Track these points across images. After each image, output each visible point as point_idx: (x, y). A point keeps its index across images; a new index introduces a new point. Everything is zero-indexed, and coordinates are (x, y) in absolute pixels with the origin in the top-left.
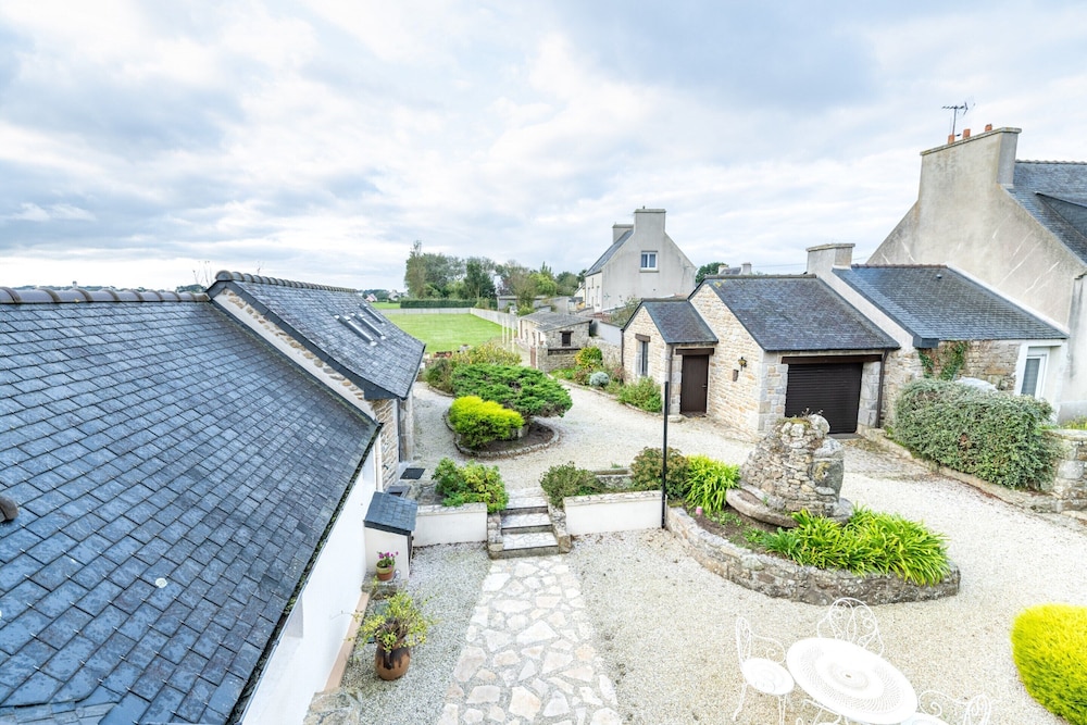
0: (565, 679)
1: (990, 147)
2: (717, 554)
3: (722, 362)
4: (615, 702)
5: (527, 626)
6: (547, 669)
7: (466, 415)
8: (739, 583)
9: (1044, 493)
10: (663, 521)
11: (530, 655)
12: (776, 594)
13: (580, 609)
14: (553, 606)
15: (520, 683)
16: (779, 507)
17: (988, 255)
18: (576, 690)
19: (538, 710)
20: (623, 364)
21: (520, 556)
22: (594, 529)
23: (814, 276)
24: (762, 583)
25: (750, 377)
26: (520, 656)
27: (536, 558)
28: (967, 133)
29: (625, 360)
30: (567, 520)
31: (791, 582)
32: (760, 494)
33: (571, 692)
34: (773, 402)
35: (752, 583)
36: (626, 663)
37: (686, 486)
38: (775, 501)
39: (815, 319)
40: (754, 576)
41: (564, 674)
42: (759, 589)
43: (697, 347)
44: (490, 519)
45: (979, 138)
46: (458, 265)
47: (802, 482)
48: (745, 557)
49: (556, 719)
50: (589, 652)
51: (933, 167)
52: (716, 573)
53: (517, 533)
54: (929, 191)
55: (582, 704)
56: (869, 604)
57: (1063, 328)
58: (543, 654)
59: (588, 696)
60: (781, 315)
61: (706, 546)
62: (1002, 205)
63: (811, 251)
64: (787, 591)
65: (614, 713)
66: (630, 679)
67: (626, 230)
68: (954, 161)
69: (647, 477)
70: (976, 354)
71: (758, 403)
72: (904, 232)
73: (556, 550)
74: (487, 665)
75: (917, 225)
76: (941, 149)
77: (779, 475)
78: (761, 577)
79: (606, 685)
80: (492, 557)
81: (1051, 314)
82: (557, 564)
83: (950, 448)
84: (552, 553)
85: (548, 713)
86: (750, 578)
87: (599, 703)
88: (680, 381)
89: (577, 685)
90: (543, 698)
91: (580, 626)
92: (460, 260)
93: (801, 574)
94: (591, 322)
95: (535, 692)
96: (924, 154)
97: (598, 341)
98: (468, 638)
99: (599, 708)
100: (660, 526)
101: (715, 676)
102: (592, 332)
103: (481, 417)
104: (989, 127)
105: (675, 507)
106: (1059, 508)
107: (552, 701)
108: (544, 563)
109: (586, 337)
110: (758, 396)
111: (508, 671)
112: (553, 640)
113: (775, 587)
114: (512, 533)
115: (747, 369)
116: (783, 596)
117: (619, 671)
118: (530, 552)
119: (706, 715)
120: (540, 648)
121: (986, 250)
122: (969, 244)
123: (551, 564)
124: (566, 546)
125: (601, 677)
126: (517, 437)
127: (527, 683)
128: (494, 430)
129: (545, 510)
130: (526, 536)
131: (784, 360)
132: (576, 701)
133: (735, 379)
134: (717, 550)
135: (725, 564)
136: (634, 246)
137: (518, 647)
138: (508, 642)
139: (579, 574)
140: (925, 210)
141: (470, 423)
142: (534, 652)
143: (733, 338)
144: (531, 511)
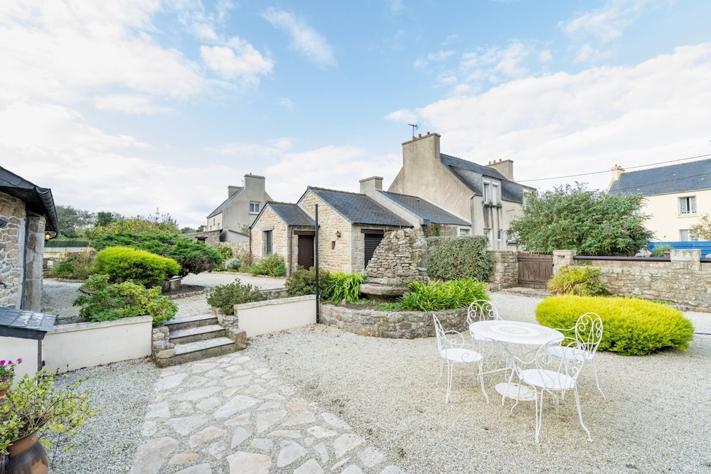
0: (288, 428)
1: (431, 141)
2: (369, 321)
3: (323, 239)
4: (348, 427)
5: (222, 404)
6: (262, 427)
7: (117, 258)
8: (388, 336)
9: (492, 282)
10: (318, 317)
11: (237, 423)
12: (414, 336)
13: (273, 379)
14: (247, 383)
15: (236, 449)
16: (399, 283)
17: (436, 191)
18: (303, 432)
19: (270, 464)
20: (251, 252)
21: (195, 359)
22: (264, 330)
23: (365, 195)
24: (404, 331)
25: (344, 243)
26: (224, 428)
27: (213, 358)
28: (420, 135)
29: (253, 249)
30: (239, 324)
31: (422, 324)
32: (384, 281)
33: (299, 436)
34: (359, 257)
35: (396, 334)
36: (340, 398)
37: (330, 290)
38: (396, 280)
39: (372, 212)
40: (398, 328)
41: (284, 425)
42: (401, 337)
43: (307, 230)
44: (155, 330)
45: (426, 137)
46: (88, 217)
47: (410, 264)
48: (389, 315)
49: (296, 464)
50: (301, 402)
51: (408, 150)
52: (369, 335)
53: (187, 342)
54: (408, 162)
55: (317, 441)
56: (460, 332)
57: (469, 221)
58: (252, 418)
59: (319, 432)
60: (355, 208)
61: (359, 317)
62: (438, 167)
63: (362, 182)
64: (420, 331)
65: (352, 435)
66: (351, 408)
67: (236, 190)
68: (417, 148)
69: (303, 284)
70: (443, 231)
71: (350, 258)
72: (399, 182)
73: (232, 348)
74: (182, 447)
75: (404, 178)
76: (410, 142)
77: (395, 264)
78: (402, 327)
79: (330, 419)
80: (161, 366)
81: (464, 216)
82: (237, 358)
83: (449, 268)
84: (229, 351)
85: (282, 462)
86: (395, 330)
87: (333, 433)
88: (297, 253)
89: (303, 429)
90: (270, 452)
91: (282, 388)
92: (89, 213)
93: (426, 316)
94: (221, 231)
95: (259, 451)
96: (403, 144)
97: (228, 243)
98: (144, 433)
99: (336, 437)
100: (315, 322)
101: (412, 384)
102: (223, 238)
103: (135, 260)
104: (429, 133)
105: (326, 304)
106: (499, 289)
107: (282, 452)
108: (224, 359)
109: (217, 242)
110: (349, 253)
111: (215, 445)
112: (258, 405)
113: (413, 330)
114: (182, 343)
115: (342, 239)
116: (418, 336)
117: (338, 406)
118: (206, 354)
119: (427, 408)
120: (247, 415)
121: (434, 188)
122: (427, 186)
123: (230, 359)
124: (242, 343)
125: (323, 414)
126: (170, 288)
127: (244, 446)
128: (150, 273)
129: (215, 321)
130: (197, 343)
131: (362, 231)
132: (309, 441)
133: (333, 248)
134: (368, 317)
135: (376, 325)
136: (245, 198)
137: (220, 422)
138: (206, 421)
139: (262, 359)
140: (407, 171)
141: (122, 265)
142: (242, 419)
143: (330, 221)
144: (200, 323)
